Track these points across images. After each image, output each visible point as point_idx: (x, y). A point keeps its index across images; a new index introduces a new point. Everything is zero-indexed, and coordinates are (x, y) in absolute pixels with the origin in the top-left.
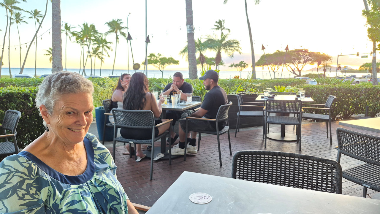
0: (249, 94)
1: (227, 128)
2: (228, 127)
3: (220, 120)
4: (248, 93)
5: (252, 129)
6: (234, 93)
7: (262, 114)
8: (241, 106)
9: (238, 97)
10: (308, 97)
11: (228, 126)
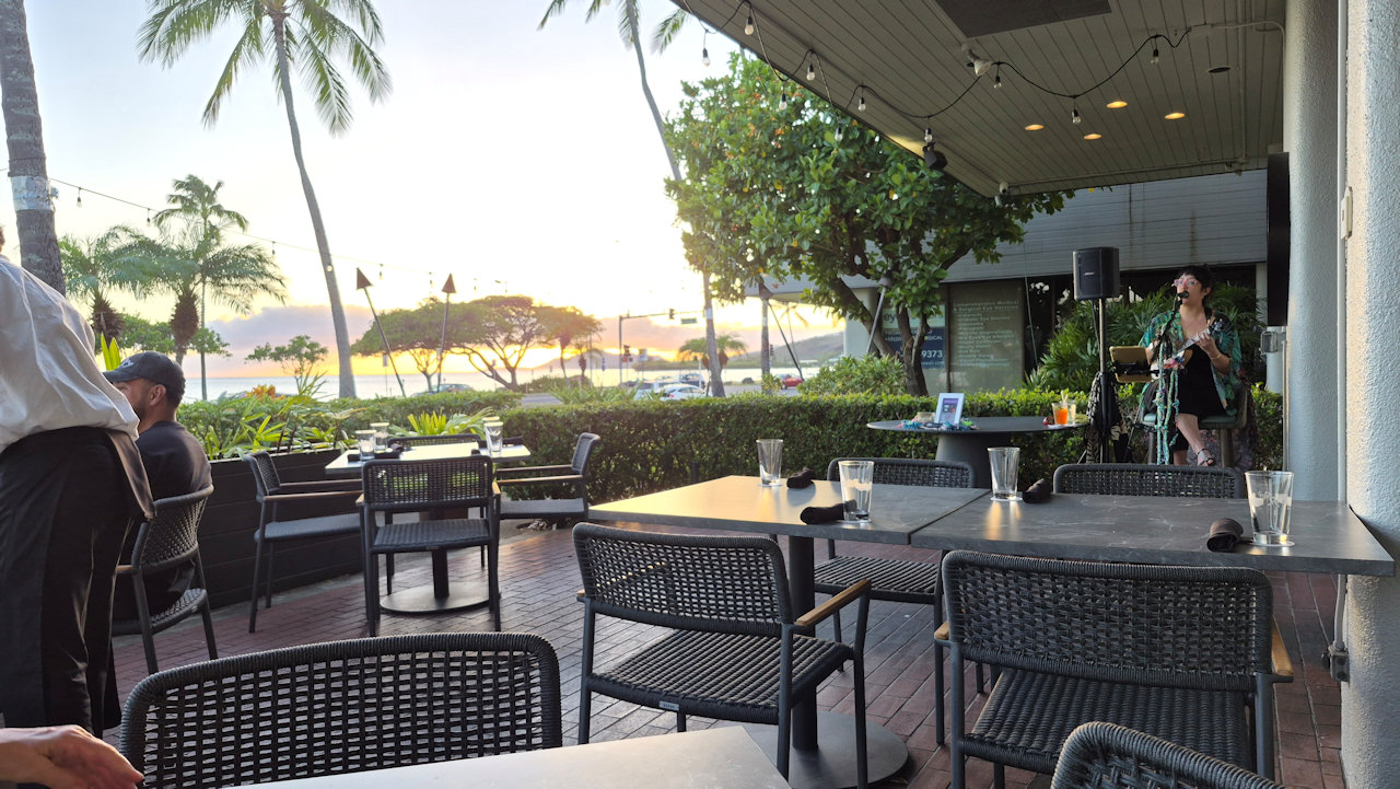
0: (307, 451)
1: (194, 597)
2: (204, 591)
3: (155, 564)
4: (299, 446)
5: (330, 587)
6: (239, 450)
7: (358, 524)
8: (267, 502)
9: (252, 466)
10: (517, 443)
11: (201, 587)
